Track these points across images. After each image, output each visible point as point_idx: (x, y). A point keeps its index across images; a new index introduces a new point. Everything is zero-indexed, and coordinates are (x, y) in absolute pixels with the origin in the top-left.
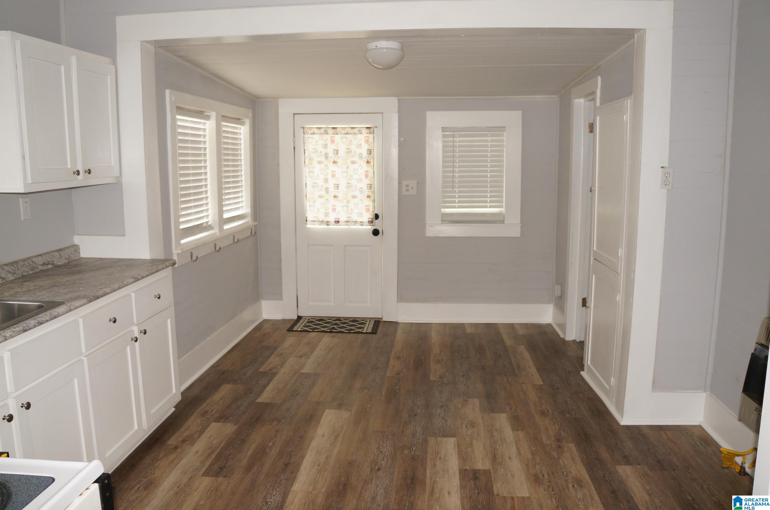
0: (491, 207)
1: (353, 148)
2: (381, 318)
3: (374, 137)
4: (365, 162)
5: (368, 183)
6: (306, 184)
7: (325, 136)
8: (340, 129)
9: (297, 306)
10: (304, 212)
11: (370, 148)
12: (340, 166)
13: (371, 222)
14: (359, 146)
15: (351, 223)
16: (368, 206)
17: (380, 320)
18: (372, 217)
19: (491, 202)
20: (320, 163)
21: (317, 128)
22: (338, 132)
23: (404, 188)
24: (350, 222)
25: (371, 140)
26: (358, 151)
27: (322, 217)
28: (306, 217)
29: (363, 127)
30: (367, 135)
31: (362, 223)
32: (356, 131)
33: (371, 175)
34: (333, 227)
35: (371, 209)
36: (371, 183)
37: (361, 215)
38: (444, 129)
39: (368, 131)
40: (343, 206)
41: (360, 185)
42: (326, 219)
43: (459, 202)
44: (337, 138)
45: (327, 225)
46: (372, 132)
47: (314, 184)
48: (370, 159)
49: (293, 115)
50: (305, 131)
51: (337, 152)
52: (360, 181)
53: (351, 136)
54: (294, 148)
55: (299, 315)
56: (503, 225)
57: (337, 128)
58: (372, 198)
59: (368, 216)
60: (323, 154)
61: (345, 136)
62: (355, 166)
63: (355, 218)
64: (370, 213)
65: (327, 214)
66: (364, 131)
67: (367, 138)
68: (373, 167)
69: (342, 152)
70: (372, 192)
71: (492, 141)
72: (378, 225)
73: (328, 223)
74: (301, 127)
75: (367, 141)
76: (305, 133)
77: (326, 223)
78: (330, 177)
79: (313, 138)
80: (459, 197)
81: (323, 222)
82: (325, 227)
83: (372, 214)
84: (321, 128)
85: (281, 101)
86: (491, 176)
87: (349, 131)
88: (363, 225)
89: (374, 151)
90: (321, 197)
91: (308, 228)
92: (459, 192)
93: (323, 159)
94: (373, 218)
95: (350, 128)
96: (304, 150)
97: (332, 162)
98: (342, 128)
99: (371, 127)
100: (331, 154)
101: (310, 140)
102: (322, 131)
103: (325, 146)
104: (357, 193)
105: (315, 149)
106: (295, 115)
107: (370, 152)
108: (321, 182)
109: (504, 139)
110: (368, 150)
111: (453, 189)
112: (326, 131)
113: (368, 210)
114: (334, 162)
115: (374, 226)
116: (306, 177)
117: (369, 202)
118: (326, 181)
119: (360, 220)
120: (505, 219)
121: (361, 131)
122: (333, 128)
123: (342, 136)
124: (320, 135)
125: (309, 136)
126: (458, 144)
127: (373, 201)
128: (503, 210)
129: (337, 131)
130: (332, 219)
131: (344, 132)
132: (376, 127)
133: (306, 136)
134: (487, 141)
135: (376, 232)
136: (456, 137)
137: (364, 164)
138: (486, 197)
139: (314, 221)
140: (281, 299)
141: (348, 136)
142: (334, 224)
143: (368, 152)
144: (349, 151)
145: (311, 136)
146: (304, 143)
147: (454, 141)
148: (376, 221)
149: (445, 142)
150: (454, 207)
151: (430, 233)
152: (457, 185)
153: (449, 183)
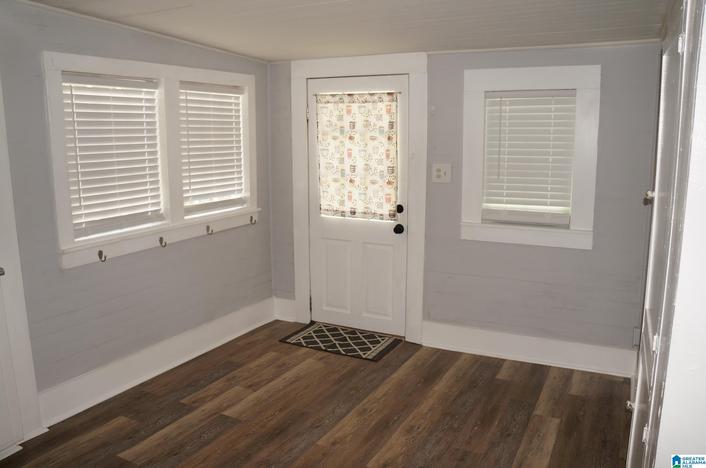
0: (552, 204)
1: (372, 120)
2: (404, 337)
3: (397, 106)
4: (387, 138)
5: (389, 165)
6: (319, 164)
7: (341, 105)
8: (358, 96)
9: (311, 310)
10: (318, 198)
11: (392, 120)
12: (357, 143)
13: (392, 216)
14: (379, 118)
15: (370, 215)
16: (389, 195)
17: (402, 340)
18: (395, 209)
19: (552, 197)
20: (335, 138)
21: (331, 95)
22: (355, 100)
23: (434, 173)
24: (368, 213)
25: (393, 110)
26: (379, 124)
27: (336, 206)
28: (320, 205)
29: (384, 93)
30: (389, 103)
31: (381, 216)
32: (376, 98)
33: (392, 154)
34: (349, 218)
35: (393, 199)
36: (394, 165)
37: (380, 206)
38: (488, 94)
39: (390, 97)
40: (360, 194)
41: (380, 168)
42: (341, 209)
43: (508, 195)
44: (355, 107)
45: (342, 216)
46: (395, 99)
47: (328, 165)
48: (392, 135)
49: (306, 79)
50: (318, 99)
51: (353, 125)
52: (380, 162)
53: (371, 104)
54: (308, 120)
55: (312, 320)
56: (568, 231)
57: (353, 94)
58: (394, 185)
59: (388, 208)
60: (338, 127)
61: (363, 104)
62: (376, 143)
63: (373, 208)
64: (392, 203)
65: (342, 203)
66: (386, 98)
67: (389, 108)
68: (395, 145)
69: (359, 126)
70: (394, 177)
71: (556, 110)
72: (401, 219)
73: (343, 214)
74: (314, 95)
75: (389, 111)
76: (319, 101)
77: (340, 213)
78: (345, 156)
79: (327, 108)
80: (508, 188)
81: (337, 212)
82: (339, 217)
83: (394, 205)
84: (335, 95)
85: (293, 64)
86: (554, 161)
87: (368, 98)
88: (382, 219)
89: (397, 124)
90: (336, 180)
91: (323, 218)
92: (509, 181)
93: (337, 134)
94: (395, 211)
95: (368, 95)
96: (317, 123)
97: (348, 137)
98: (359, 94)
99: (393, 93)
100: (347, 128)
101: (325, 111)
102: (337, 99)
103: (340, 118)
104: (377, 178)
105: (330, 121)
106: (309, 80)
107: (392, 125)
108: (336, 163)
109: (576, 108)
110: (390, 122)
111: (498, 177)
112: (341, 99)
113: (388, 200)
114: (351, 138)
115: (397, 220)
116: (319, 156)
117: (390, 190)
118: (342, 161)
119: (379, 211)
120: (570, 223)
121: (382, 98)
122: (349, 95)
123: (360, 104)
124: (335, 104)
125: (322, 105)
126: (508, 114)
127: (396, 189)
128: (568, 209)
129: (354, 98)
130: (347, 208)
131: (361, 99)
132: (400, 93)
133: (320, 105)
134: (550, 110)
135: (399, 229)
136: (506, 105)
137: (385, 141)
138: (546, 190)
139: (327, 210)
140: (294, 299)
141: (366, 104)
142: (350, 215)
143: (389, 125)
144: (367, 124)
145: (325, 105)
146: (317, 114)
147: (502, 111)
148: (400, 215)
149: (489, 112)
150: (501, 202)
151: (466, 235)
152: (505, 172)
153: (495, 168)
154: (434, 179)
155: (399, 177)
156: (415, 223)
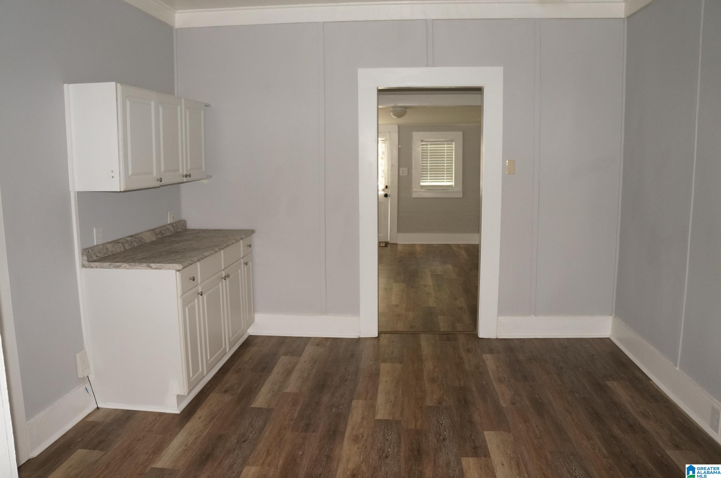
0: (446, 182)
13: (384, 190)
18: (384, 187)
19: (446, 179)
23: (401, 172)
35: (385, 182)
36: (384, 169)
43: (430, 179)
70: (384, 174)
71: (447, 147)
86: (447, 166)
89: (385, 152)
92: (430, 174)
109: (453, 147)
110: (382, 152)
111: (427, 173)
115: (386, 192)
117: (382, 180)
120: (454, 188)
127: (386, 178)
128: (452, 184)
132: (386, 140)
134: (444, 147)
135: (386, 196)
136: (428, 145)
138: (444, 176)
147: (427, 147)
148: (386, 190)
149: (422, 148)
150: (427, 182)
151: (414, 195)
152: (429, 170)
153: (424, 169)
154: (401, 174)
155: (386, 174)
156: (393, 193)
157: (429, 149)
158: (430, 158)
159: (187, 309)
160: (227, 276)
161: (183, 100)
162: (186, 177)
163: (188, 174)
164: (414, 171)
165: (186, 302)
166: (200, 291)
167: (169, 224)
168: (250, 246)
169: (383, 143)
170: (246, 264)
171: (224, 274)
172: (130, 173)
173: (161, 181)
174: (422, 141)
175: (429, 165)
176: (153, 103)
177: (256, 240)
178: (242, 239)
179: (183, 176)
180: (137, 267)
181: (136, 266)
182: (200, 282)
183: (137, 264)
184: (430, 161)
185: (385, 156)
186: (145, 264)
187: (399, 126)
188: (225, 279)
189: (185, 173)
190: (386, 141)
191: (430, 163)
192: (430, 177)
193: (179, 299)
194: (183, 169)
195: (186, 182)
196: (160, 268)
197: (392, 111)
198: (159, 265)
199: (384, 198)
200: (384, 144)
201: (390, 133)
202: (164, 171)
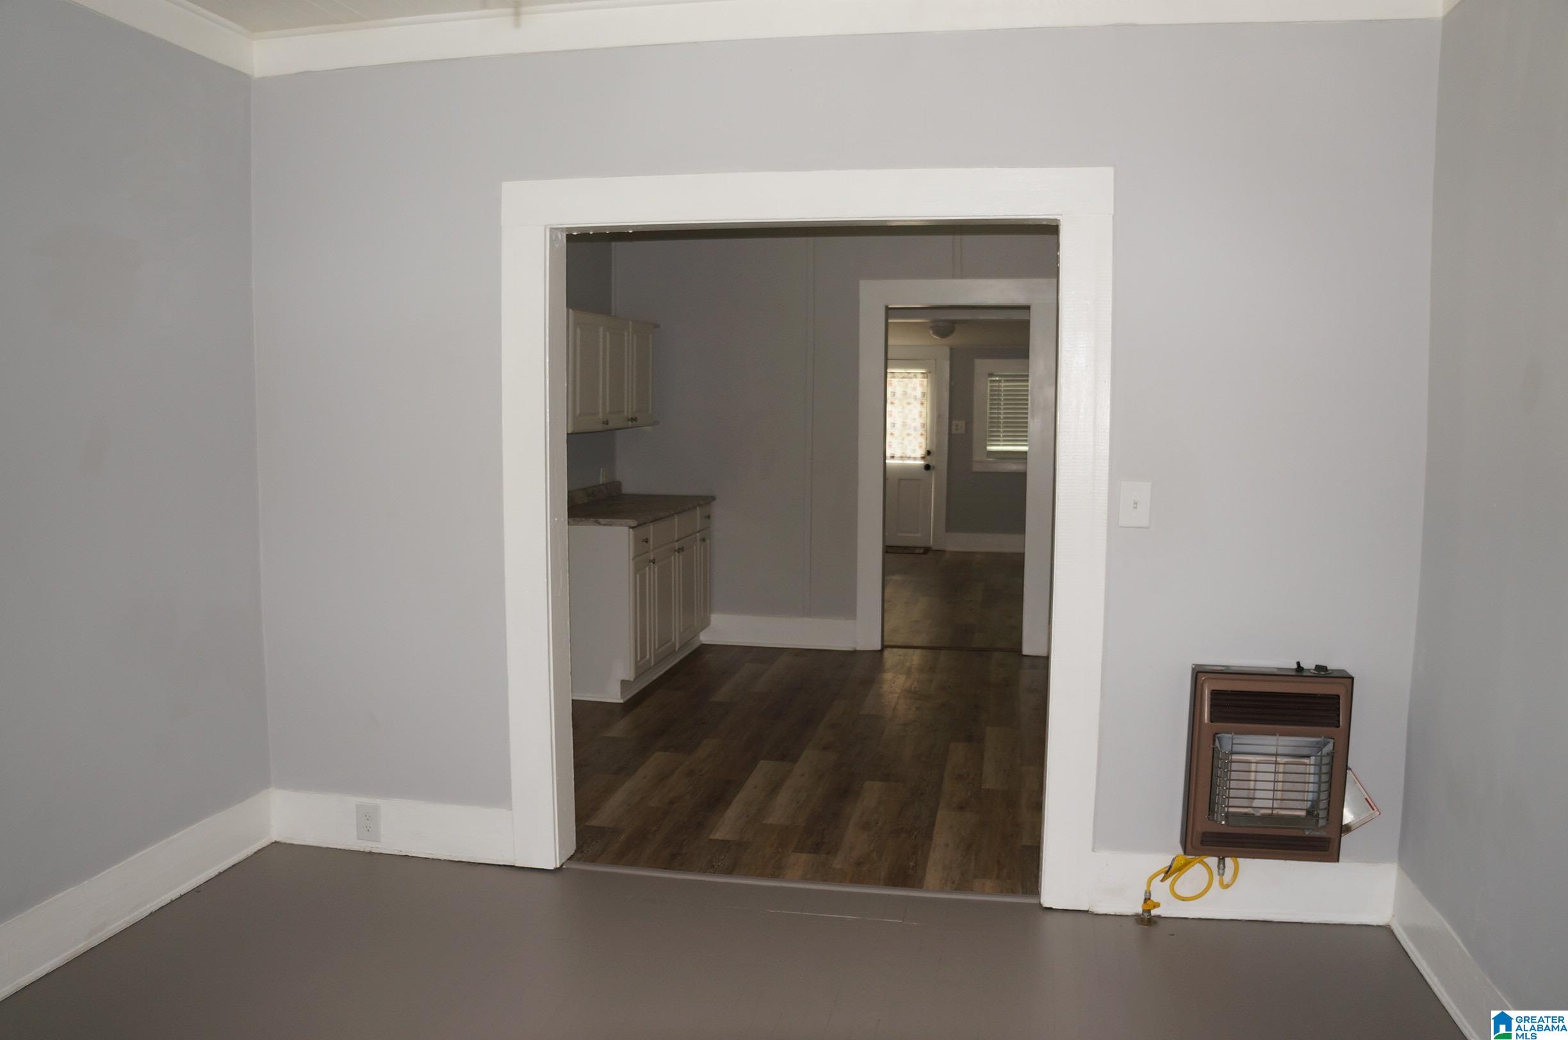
1: (909, 391)
3: (928, 382)
4: (920, 403)
5: (922, 422)
11: (924, 391)
13: (924, 458)
14: (914, 389)
16: (922, 443)
17: (930, 549)
23: (954, 428)
24: (906, 457)
25: (925, 384)
29: (918, 372)
30: (922, 379)
31: (916, 459)
33: (924, 415)
35: (924, 446)
36: (925, 422)
37: (914, 450)
39: (923, 375)
46: (927, 377)
48: (924, 401)
58: (925, 436)
59: (921, 452)
62: (911, 406)
63: (909, 453)
64: (923, 449)
66: (919, 376)
67: (922, 382)
68: (926, 408)
70: (925, 430)
72: (930, 461)
75: (922, 385)
87: (907, 375)
89: (928, 393)
92: (1004, 431)
94: (925, 454)
99: (926, 372)
104: (916, 433)
107: (925, 394)
113: (921, 447)
115: (927, 461)
117: (922, 440)
119: (914, 455)
126: (1004, 388)
127: (927, 439)
132: (930, 372)
135: (928, 467)
136: (1002, 383)
143: (922, 394)
147: (999, 386)
148: (928, 457)
149: (992, 386)
150: (999, 445)
151: (977, 468)
152: (1001, 425)
153: (995, 423)
154: (954, 432)
155: (928, 431)
156: (941, 463)
157: (1002, 389)
158: (1005, 404)
159: (638, 576)
160: (680, 550)
161: (631, 323)
162: (632, 422)
163: (634, 417)
164: (976, 425)
165: (638, 569)
166: (652, 558)
167: (602, 485)
168: (709, 517)
169: (924, 378)
170: (703, 540)
171: (677, 545)
172: (578, 412)
173: (607, 424)
174: (991, 375)
175: (1002, 416)
176: (601, 330)
177: (717, 509)
178: (700, 505)
179: (628, 420)
180: (583, 523)
181: (581, 521)
182: (651, 548)
183: (583, 519)
184: (1005, 409)
185: (927, 400)
186: (592, 519)
187: (952, 349)
188: (679, 552)
189: (630, 417)
190: (929, 374)
191: (1005, 413)
192: (1004, 436)
193: (631, 562)
194: (628, 411)
195: (631, 428)
196: (611, 523)
197: (932, 327)
198: (608, 520)
199: (924, 471)
200: (925, 380)
201: (935, 360)
202: (610, 412)
